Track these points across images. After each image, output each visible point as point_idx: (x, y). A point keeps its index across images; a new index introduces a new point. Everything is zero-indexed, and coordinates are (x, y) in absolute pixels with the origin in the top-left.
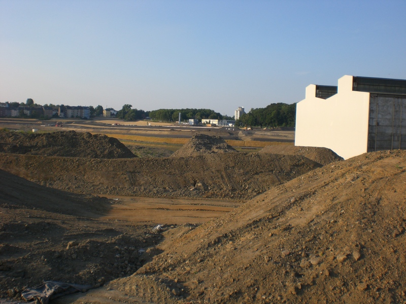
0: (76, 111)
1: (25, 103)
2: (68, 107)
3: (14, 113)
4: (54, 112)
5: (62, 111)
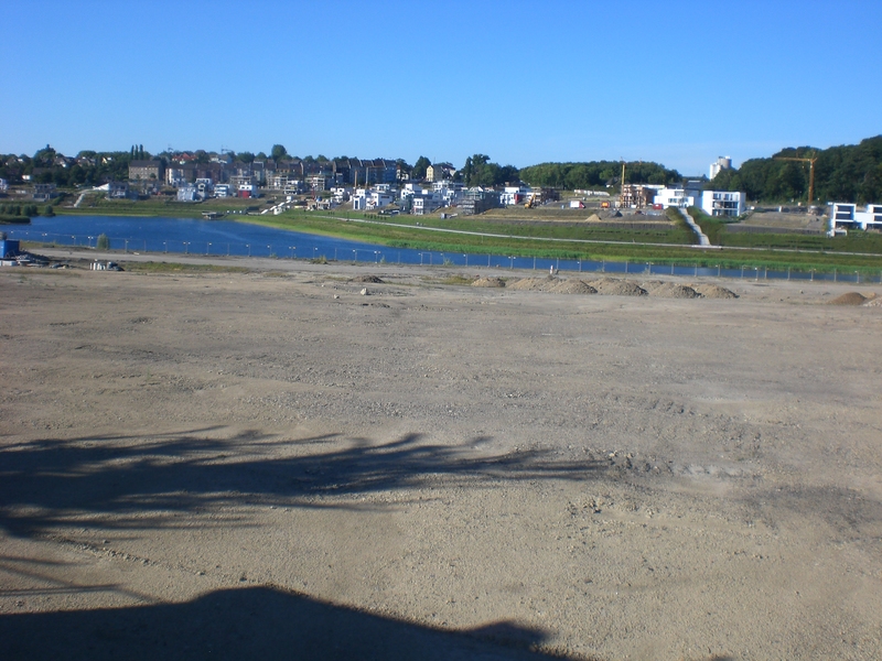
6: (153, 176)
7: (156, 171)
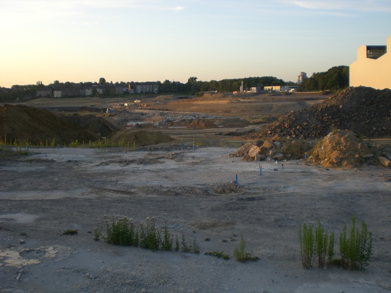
0: (145, 86)
1: (98, 82)
5: (131, 88)
7: (49, 92)
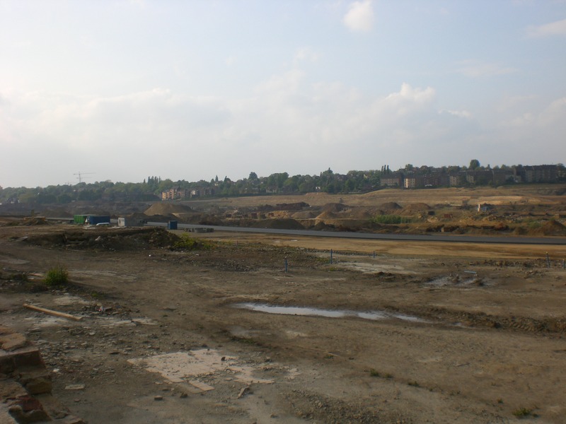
0: (538, 172)
1: (468, 166)
2: (528, 168)
3: (453, 180)
4: (507, 177)
5: (518, 174)
6: (396, 183)
7: (397, 181)
